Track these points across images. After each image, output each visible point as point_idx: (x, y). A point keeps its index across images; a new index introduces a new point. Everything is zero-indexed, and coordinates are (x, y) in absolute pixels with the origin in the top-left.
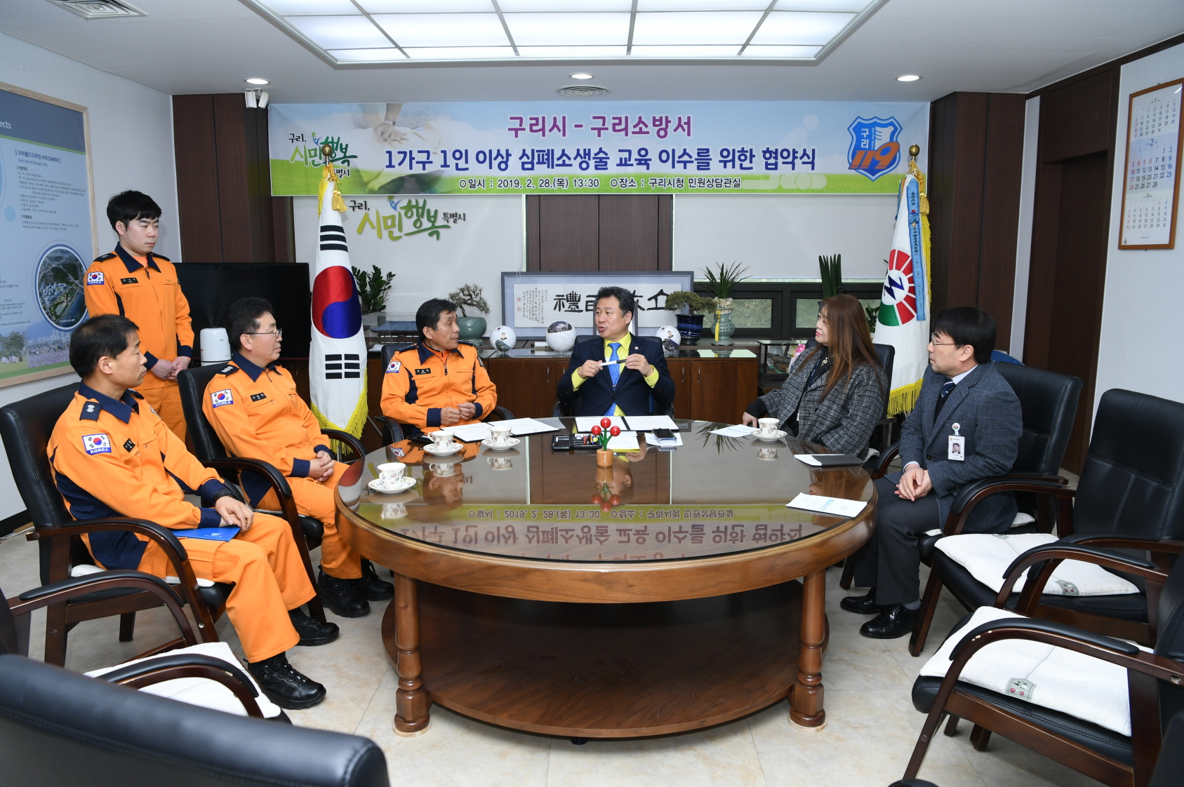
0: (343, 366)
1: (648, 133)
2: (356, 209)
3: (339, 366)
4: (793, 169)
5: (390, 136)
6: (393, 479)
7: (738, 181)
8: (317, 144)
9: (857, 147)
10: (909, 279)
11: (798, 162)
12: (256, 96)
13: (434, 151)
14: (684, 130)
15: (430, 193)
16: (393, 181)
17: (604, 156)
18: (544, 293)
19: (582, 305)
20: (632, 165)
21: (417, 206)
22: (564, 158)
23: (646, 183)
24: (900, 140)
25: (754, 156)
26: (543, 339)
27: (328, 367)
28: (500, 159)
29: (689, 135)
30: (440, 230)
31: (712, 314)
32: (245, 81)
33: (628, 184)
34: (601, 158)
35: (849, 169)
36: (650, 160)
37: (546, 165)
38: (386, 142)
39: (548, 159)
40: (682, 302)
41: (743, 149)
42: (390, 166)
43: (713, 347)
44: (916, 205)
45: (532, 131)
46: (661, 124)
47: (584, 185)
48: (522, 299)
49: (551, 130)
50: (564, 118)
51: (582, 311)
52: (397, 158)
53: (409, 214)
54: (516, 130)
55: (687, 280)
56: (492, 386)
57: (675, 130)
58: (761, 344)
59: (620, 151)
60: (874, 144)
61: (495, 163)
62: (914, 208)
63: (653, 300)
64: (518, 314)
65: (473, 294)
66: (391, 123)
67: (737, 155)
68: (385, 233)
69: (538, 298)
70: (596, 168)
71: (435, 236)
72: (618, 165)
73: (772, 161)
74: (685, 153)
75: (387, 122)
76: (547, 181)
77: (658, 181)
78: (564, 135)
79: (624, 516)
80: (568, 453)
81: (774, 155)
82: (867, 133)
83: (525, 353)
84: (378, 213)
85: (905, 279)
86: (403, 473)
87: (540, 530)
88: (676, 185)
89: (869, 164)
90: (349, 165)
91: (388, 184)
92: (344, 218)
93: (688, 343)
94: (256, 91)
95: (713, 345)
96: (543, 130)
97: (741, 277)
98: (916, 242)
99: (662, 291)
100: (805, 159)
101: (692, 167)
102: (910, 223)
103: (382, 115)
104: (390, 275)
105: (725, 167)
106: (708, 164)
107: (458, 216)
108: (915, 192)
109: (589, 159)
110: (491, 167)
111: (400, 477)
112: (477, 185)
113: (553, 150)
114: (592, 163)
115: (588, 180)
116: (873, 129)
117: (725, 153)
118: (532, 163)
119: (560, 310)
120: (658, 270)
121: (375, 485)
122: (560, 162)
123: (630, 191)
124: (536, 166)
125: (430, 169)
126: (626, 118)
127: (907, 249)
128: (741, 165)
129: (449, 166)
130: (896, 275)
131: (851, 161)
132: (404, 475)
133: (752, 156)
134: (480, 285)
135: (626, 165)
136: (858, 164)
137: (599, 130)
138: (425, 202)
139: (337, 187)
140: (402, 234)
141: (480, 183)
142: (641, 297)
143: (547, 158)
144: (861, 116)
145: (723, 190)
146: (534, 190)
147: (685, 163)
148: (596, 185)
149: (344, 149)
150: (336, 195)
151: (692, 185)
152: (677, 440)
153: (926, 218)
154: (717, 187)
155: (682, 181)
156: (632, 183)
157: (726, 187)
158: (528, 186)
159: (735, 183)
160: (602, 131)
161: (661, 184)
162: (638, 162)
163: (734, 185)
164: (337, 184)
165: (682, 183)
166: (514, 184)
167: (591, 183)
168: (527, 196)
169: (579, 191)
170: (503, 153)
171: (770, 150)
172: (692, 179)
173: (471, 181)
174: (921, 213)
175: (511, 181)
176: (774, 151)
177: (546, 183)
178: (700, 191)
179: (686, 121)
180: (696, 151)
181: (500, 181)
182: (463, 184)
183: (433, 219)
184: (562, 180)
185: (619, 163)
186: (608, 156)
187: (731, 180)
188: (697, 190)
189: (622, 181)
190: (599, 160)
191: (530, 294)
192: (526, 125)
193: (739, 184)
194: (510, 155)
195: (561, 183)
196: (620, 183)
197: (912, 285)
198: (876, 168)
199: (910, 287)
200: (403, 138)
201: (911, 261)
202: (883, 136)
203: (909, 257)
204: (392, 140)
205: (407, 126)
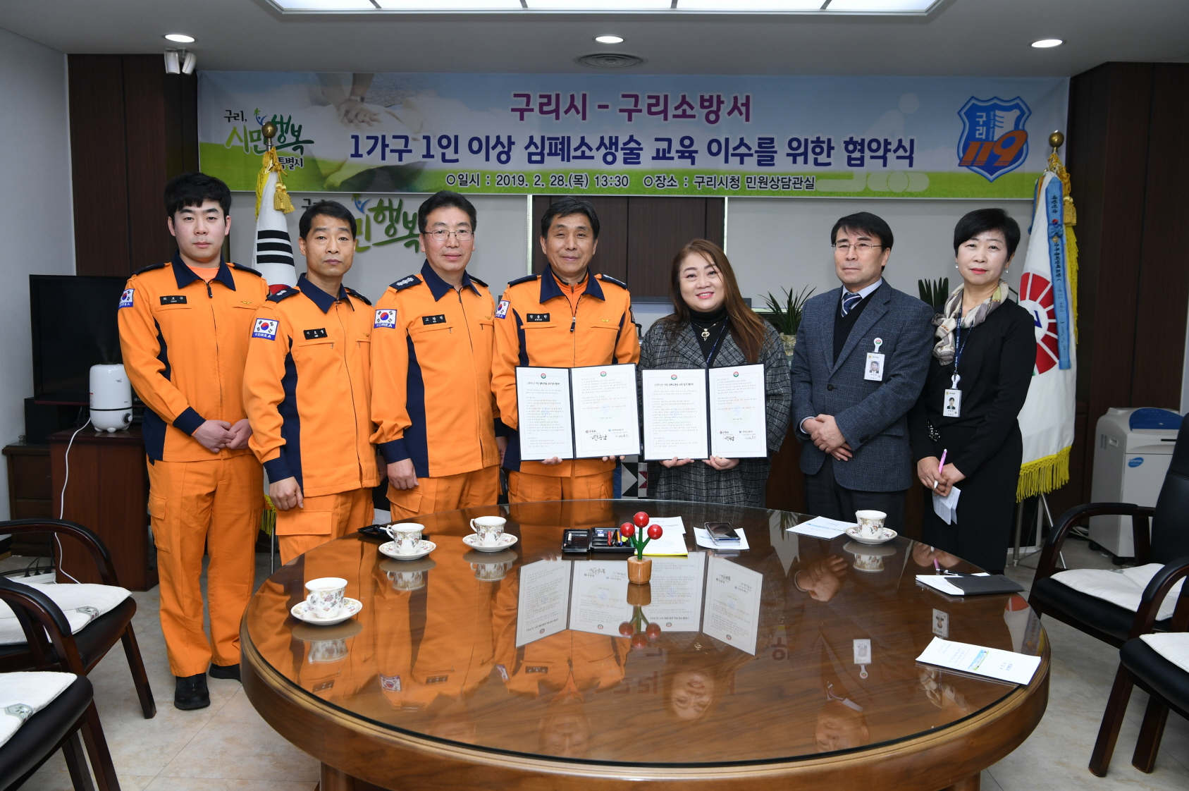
1: (693, 116)
4: (885, 165)
5: (356, 116)
6: (328, 604)
7: (811, 180)
8: (261, 123)
9: (971, 137)
10: (1048, 312)
11: (890, 156)
12: (180, 58)
13: (415, 136)
14: (741, 113)
15: (407, 191)
16: (360, 175)
17: (636, 146)
20: (672, 158)
21: (390, 208)
22: (584, 148)
23: (690, 182)
24: (1028, 128)
25: (833, 148)
28: (499, 148)
29: (747, 119)
32: (164, 37)
33: (666, 183)
34: (632, 149)
35: (960, 165)
36: (696, 152)
37: (560, 157)
38: (352, 124)
41: (818, 138)
44: (1058, 213)
45: (542, 112)
46: (711, 106)
47: (609, 184)
49: (566, 112)
50: (584, 96)
52: (365, 145)
53: (380, 218)
54: (522, 111)
57: (729, 113)
59: (657, 140)
60: (993, 133)
61: (493, 154)
62: (1056, 217)
66: (359, 99)
67: (810, 146)
70: (626, 162)
71: (413, 248)
72: (653, 158)
73: (857, 155)
74: (742, 143)
75: (353, 98)
76: (561, 178)
77: (705, 180)
78: (584, 118)
81: (859, 147)
82: (984, 119)
85: (1042, 313)
86: (342, 595)
88: (729, 185)
89: (985, 159)
90: (302, 153)
91: (353, 178)
94: (179, 51)
96: (557, 111)
98: (1058, 262)
100: (901, 152)
101: (751, 163)
102: (1050, 238)
103: (347, 89)
105: (795, 162)
106: (772, 158)
108: (1058, 195)
109: (617, 150)
110: (487, 159)
112: (468, 182)
113: (569, 138)
114: (620, 155)
115: (614, 178)
116: (992, 113)
117: (795, 144)
118: (542, 154)
121: (301, 611)
122: (579, 153)
123: (669, 192)
124: (546, 157)
126: (666, 97)
127: (1045, 272)
128: (816, 160)
129: (433, 157)
131: (961, 155)
132: (346, 595)
133: (830, 148)
135: (664, 158)
136: (971, 159)
137: (630, 112)
138: (401, 204)
139: (283, 179)
140: (370, 244)
141: (473, 179)
143: (561, 148)
144: (975, 96)
145: (792, 193)
146: (544, 189)
147: (742, 156)
148: (625, 184)
149: (296, 131)
150: (279, 190)
151: (751, 185)
152: (741, 541)
153: (1071, 231)
154: (783, 188)
155: (738, 180)
156: (672, 181)
157: (795, 188)
158: (535, 184)
159: (808, 183)
160: (634, 114)
161: (709, 183)
162: (680, 154)
163: (805, 186)
164: (282, 174)
165: (737, 183)
166: (517, 182)
167: (619, 181)
168: (534, 197)
169: (602, 192)
170: (504, 140)
171: (854, 140)
172: (751, 178)
173: (461, 177)
174: (1066, 224)
175: (514, 177)
176: (860, 142)
177: (560, 180)
178: (761, 193)
179: (744, 101)
180: (757, 141)
181: (500, 178)
182: (451, 180)
183: (410, 225)
184: (580, 177)
185: (655, 155)
186: (641, 146)
187: (802, 180)
188: (757, 192)
189: (659, 179)
190: (629, 151)
192: (535, 104)
193: (813, 185)
194: (514, 143)
195: (579, 181)
196: (656, 181)
197: (1053, 321)
198: (994, 165)
199: (1050, 324)
200: (373, 119)
201: (1052, 289)
202: (1005, 123)
203: (1048, 283)
204: (360, 122)
205: (379, 104)
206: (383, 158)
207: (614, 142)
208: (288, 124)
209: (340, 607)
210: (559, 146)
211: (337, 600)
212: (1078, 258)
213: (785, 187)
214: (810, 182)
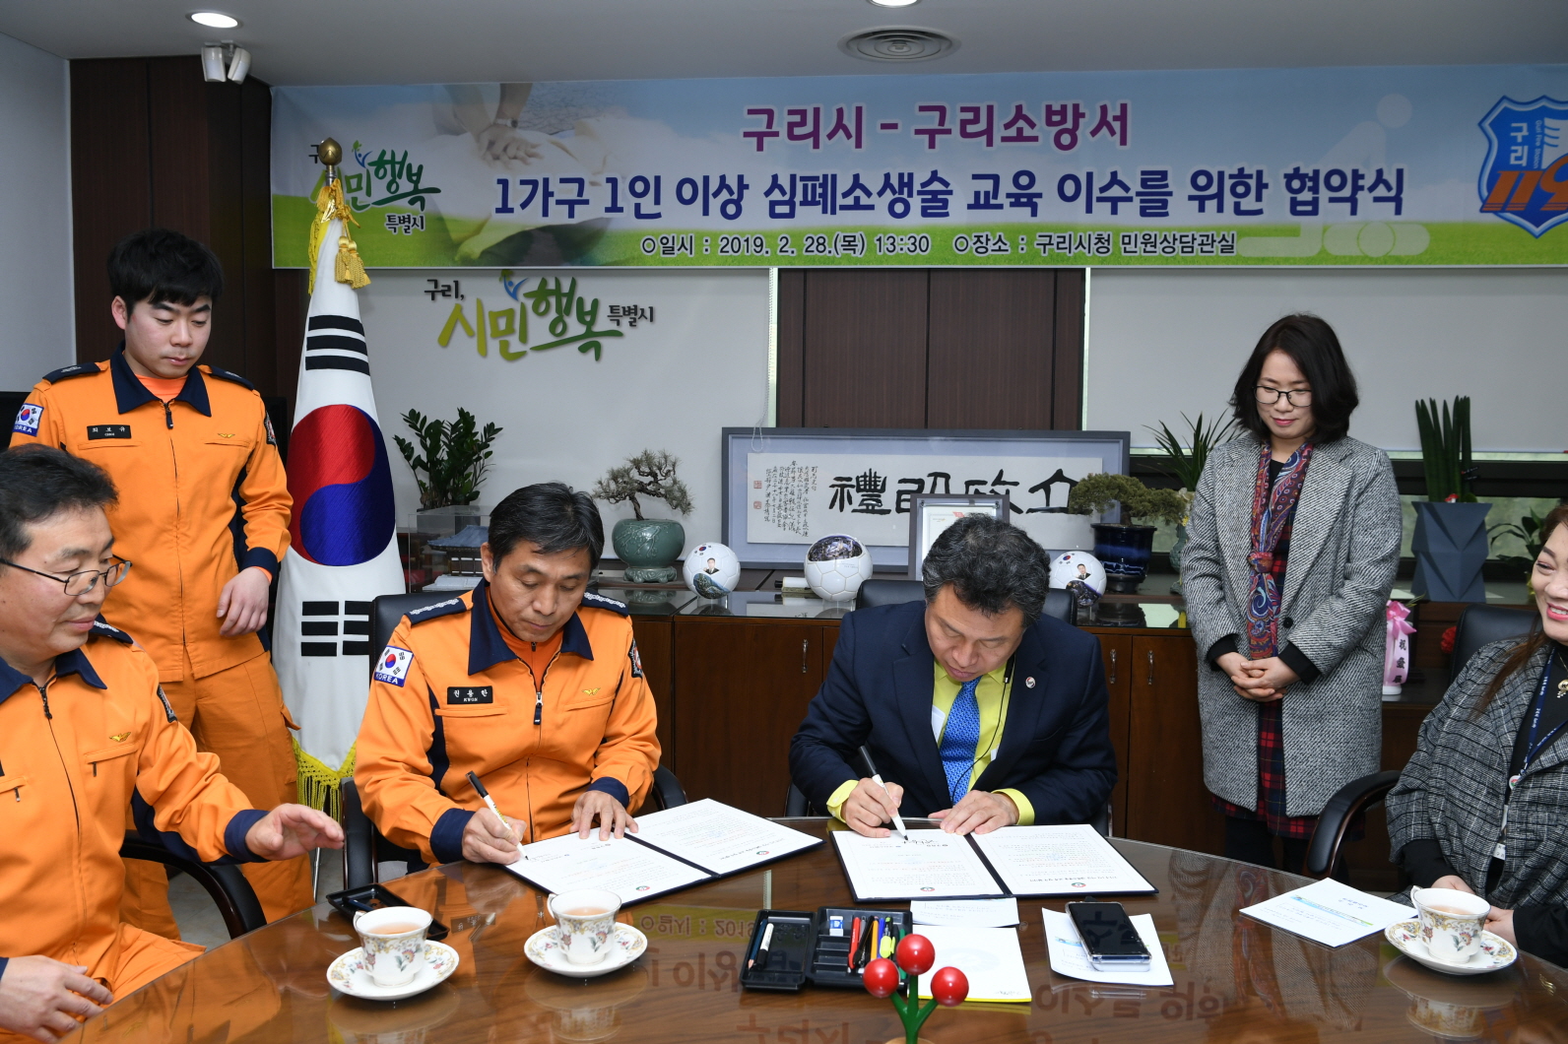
0: (341, 628)
1: (1035, 139)
2: (439, 297)
3: (331, 629)
4: (1354, 212)
5: (505, 149)
7: (1230, 239)
8: (363, 164)
9: (1501, 163)
11: (1363, 197)
12: (224, 57)
13: (594, 179)
14: (1113, 133)
15: (582, 264)
16: (509, 240)
17: (941, 187)
18: (811, 473)
19: (888, 500)
20: (1000, 207)
21: (557, 292)
22: (858, 192)
23: (1030, 243)
25: (1266, 186)
26: (798, 570)
27: (308, 629)
28: (725, 195)
29: (1123, 142)
30: (603, 341)
31: (1174, 525)
32: (188, 18)
33: (990, 246)
34: (935, 193)
35: (1482, 211)
36: (1039, 195)
37: (820, 207)
38: (498, 162)
39: (824, 195)
40: (1106, 499)
41: (1241, 170)
42: (505, 209)
43: (1175, 599)
45: (792, 136)
46: (1064, 121)
47: (898, 248)
48: (765, 484)
49: (831, 136)
50: (859, 110)
51: (888, 512)
52: (518, 194)
53: (543, 308)
54: (760, 136)
55: (1115, 450)
57: (1094, 133)
59: (976, 177)
60: (1541, 156)
61: (715, 204)
63: (1041, 492)
64: (755, 518)
65: (658, 472)
66: (509, 123)
67: (1228, 183)
68: (494, 346)
69: (796, 484)
70: (925, 213)
71: (592, 353)
72: (970, 207)
73: (1306, 196)
74: (1114, 179)
75: (500, 121)
76: (821, 241)
77: (1055, 241)
82: (1525, 132)
83: (759, 608)
84: (480, 304)
88: (1094, 248)
89: (1527, 200)
90: (422, 208)
91: (499, 245)
92: (364, 298)
93: (1119, 588)
94: (225, 47)
95: (1176, 594)
96: (815, 135)
99: (1059, 472)
100: (1381, 191)
101: (1130, 212)
103: (492, 107)
105: (1202, 209)
106: (1165, 204)
107: (639, 313)
109: (910, 195)
110: (706, 212)
112: (676, 248)
113: (834, 177)
114: (916, 203)
115: (906, 239)
116: (1538, 123)
117: (1202, 181)
118: (791, 203)
119: (842, 509)
120: (1052, 428)
122: (850, 201)
123: (996, 260)
124: (799, 209)
125: (582, 214)
126: (990, 109)
128: (1237, 205)
129: (621, 210)
131: (1485, 193)
133: (1261, 186)
134: (673, 454)
135: (987, 206)
136: (1502, 200)
137: (932, 134)
138: (574, 284)
140: (526, 348)
141: (683, 245)
142: (1016, 484)
143: (821, 193)
144: (1509, 96)
145: (1198, 260)
146: (794, 258)
147: (1115, 202)
148: (924, 249)
150: (344, 250)
151: (1129, 248)
154: (1183, 252)
155: (1108, 241)
156: (1000, 244)
157: (1202, 251)
158: (781, 251)
159: (1224, 243)
160: (938, 137)
161: (1061, 246)
162: (1013, 200)
163: (1220, 248)
165: (1106, 245)
166: (752, 247)
167: (913, 244)
168: (780, 270)
169: (887, 262)
170: (733, 183)
171: (1302, 171)
172: (1129, 237)
173: (665, 241)
175: (747, 240)
176: (1311, 174)
177: (819, 244)
178: (1146, 260)
179: (1118, 113)
180: (1139, 177)
181: (725, 241)
182: (649, 246)
183: (588, 319)
184: (852, 239)
185: (972, 202)
186: (949, 188)
187: (1215, 238)
188: (1140, 259)
189: (979, 240)
190: (930, 197)
191: (781, 475)
192: (780, 125)
193: (1232, 247)
194: (747, 187)
195: (849, 245)
196: (975, 244)
198: (1543, 209)
200: (530, 154)
202: (1561, 139)
204: (510, 158)
205: (540, 130)
206: (545, 213)
207: (906, 182)
208: (402, 163)
210: (819, 191)
213: (1185, 250)
214: (1227, 242)
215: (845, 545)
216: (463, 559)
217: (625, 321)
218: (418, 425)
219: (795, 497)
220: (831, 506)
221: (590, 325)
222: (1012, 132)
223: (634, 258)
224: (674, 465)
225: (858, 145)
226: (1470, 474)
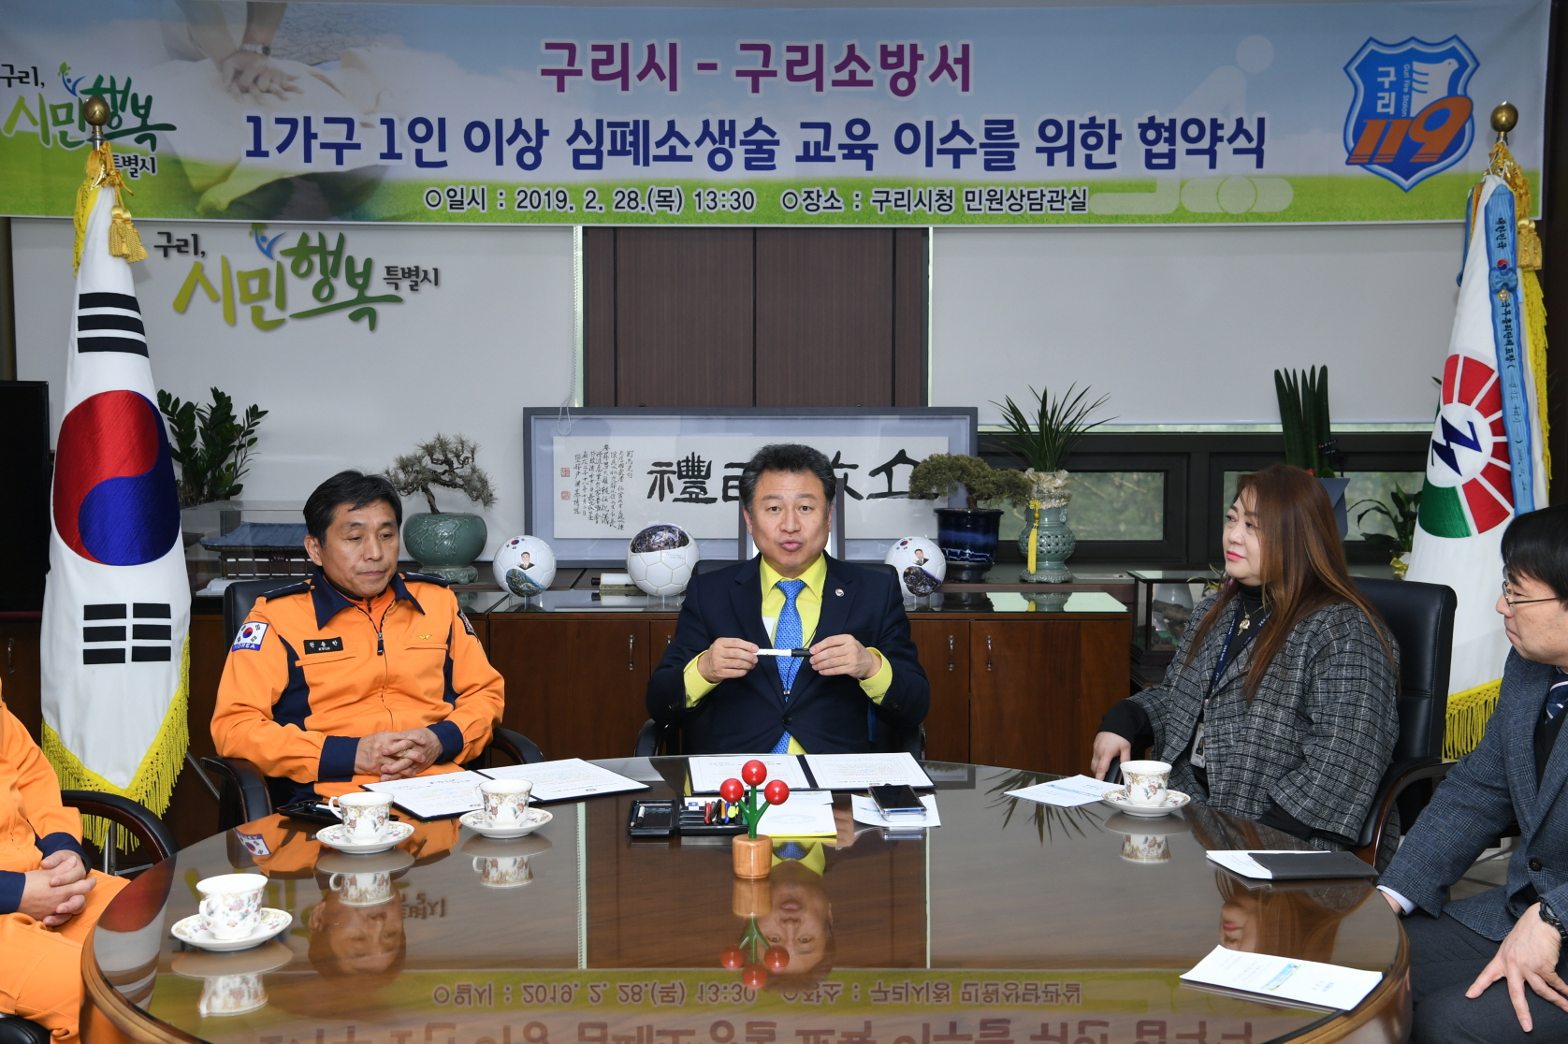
0: (129, 633)
1: (869, 83)
2: (173, 253)
3: (119, 634)
4: (1213, 165)
5: (256, 80)
6: (235, 916)
7: (1081, 195)
8: (73, 92)
9: (1368, 112)
10: (1492, 424)
11: (1223, 149)
13: (365, 120)
14: (954, 77)
15: (354, 219)
16: (264, 189)
17: (766, 137)
18: (626, 459)
19: (714, 486)
20: (832, 159)
21: (322, 250)
22: (674, 141)
23: (865, 200)
24: (1472, 93)
25: (1119, 137)
26: (620, 567)
27: (90, 635)
28: (521, 142)
29: (965, 87)
30: (379, 308)
31: (1021, 509)
33: (822, 203)
34: (760, 143)
35: (1347, 162)
36: (875, 147)
37: (631, 158)
38: (247, 96)
39: (635, 144)
40: (949, 480)
41: (1093, 119)
42: (258, 152)
43: (1025, 586)
44: (1508, 249)
45: (597, 76)
46: (900, 63)
47: (719, 205)
48: (573, 472)
49: (641, 76)
50: (673, 47)
51: (714, 500)
52: (273, 135)
53: (304, 268)
54: (560, 75)
55: (963, 425)
56: (497, 679)
57: (933, 77)
58: (1137, 579)
59: (804, 125)
60: (1409, 102)
61: (510, 152)
62: (1504, 254)
63: (883, 475)
64: (563, 509)
65: (455, 460)
66: (259, 49)
68: (244, 312)
69: (610, 469)
70: (749, 165)
71: (365, 322)
72: (799, 159)
73: (1162, 147)
74: (956, 130)
75: (248, 47)
76: (633, 196)
77: (892, 197)
79: (814, 997)
80: (666, 844)
82: (1393, 78)
83: (576, 601)
84: (226, 263)
85: (1483, 426)
86: (259, 900)
87: (611, 1031)
88: (935, 205)
89: (1395, 151)
90: (153, 147)
91: (252, 194)
92: (139, 273)
93: (964, 576)
95: (1024, 581)
96: (623, 74)
97: (1089, 420)
98: (1509, 335)
99: (902, 453)
100: (1241, 142)
101: (973, 166)
102: (1493, 292)
103: (237, 32)
104: (255, 413)
105: (1051, 162)
106: (1011, 156)
107: (422, 275)
108: (1506, 216)
109: (732, 145)
110: (500, 161)
111: (252, 909)
112: (466, 202)
113: (646, 123)
114: (739, 154)
115: (728, 195)
116: (1406, 67)
117: (1051, 131)
118: (597, 152)
119: (662, 498)
120: (893, 404)
121: (189, 930)
122: (664, 151)
123: (828, 219)
124: (606, 158)
125: (352, 161)
127: (1486, 353)
128: (1089, 158)
129: (399, 156)
130: (1460, 414)
131: (1351, 144)
132: (264, 905)
133: (1114, 137)
134: (472, 439)
135: (818, 158)
136: (1370, 151)
137: (755, 76)
138: (342, 240)
139: (124, 201)
140: (285, 315)
141: (473, 198)
142: (854, 467)
143: (632, 140)
144: (1376, 37)
145: (1047, 218)
146: (602, 215)
148: (748, 205)
149: (142, 107)
150: (119, 221)
151: (973, 205)
152: (927, 813)
153: (1533, 279)
154: (1031, 209)
155: (950, 197)
156: (832, 200)
157: (1052, 209)
158: (587, 207)
159: (1075, 199)
160: (762, 80)
161: (899, 203)
162: (846, 152)
163: (1071, 205)
164: (123, 193)
165: (948, 201)
166: (554, 202)
167: (737, 200)
168: (585, 230)
169: (708, 220)
170: (530, 127)
171: (1157, 121)
172: (973, 193)
173: (452, 193)
174: (1522, 267)
175: (548, 194)
176: (1167, 124)
177: (631, 199)
178: (992, 219)
179: (959, 55)
180: (983, 127)
181: (523, 195)
182: (433, 198)
183: (360, 281)
184: (668, 194)
185: (801, 153)
186: (776, 138)
187: (1065, 195)
188: (985, 217)
189: (809, 197)
190: (754, 147)
191: (592, 461)
192: (584, 62)
193: (1084, 203)
194: (547, 133)
195: (665, 201)
196: (804, 200)
197: (1502, 439)
198: (1412, 160)
199: (1496, 445)
200: (287, 88)
201: (1499, 381)
202: (1432, 83)
203: (1492, 372)
204: (262, 91)
205: (297, 59)
206: (308, 158)
207: (728, 131)
208: (125, 93)
209: (255, 920)
210: (630, 139)
211: (250, 909)
212: (1546, 328)
213: (1034, 207)
214: (1079, 198)
215: (671, 535)
216: (240, 560)
217: (405, 284)
218: (170, 409)
219: (608, 485)
220: (650, 496)
221: (362, 289)
222: (844, 75)
223: (416, 213)
224: (473, 452)
225: (673, 87)
226: (1329, 448)
